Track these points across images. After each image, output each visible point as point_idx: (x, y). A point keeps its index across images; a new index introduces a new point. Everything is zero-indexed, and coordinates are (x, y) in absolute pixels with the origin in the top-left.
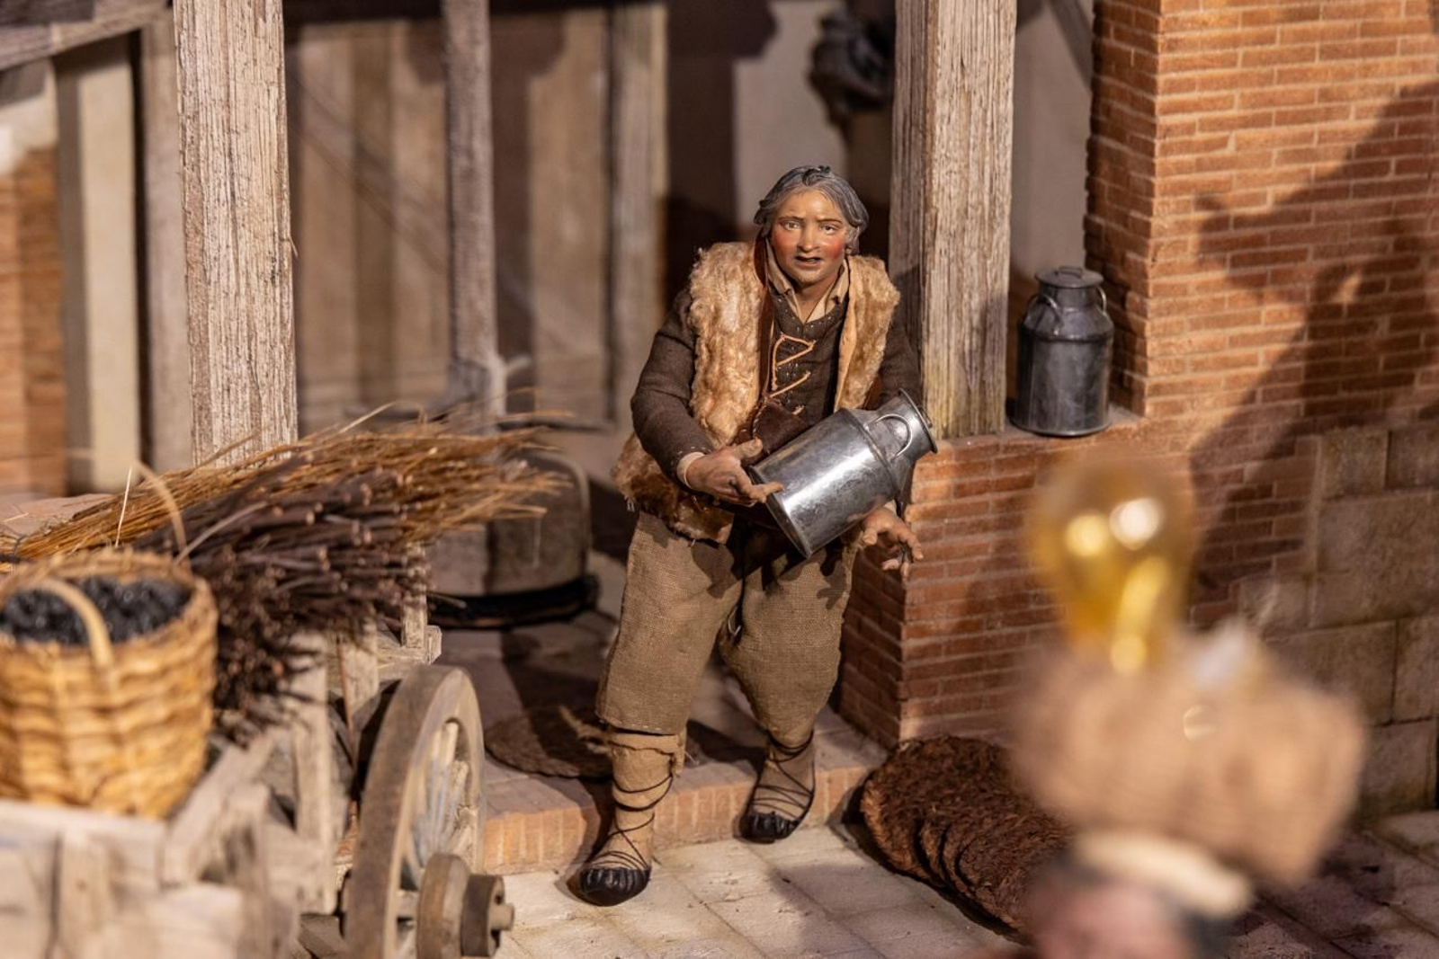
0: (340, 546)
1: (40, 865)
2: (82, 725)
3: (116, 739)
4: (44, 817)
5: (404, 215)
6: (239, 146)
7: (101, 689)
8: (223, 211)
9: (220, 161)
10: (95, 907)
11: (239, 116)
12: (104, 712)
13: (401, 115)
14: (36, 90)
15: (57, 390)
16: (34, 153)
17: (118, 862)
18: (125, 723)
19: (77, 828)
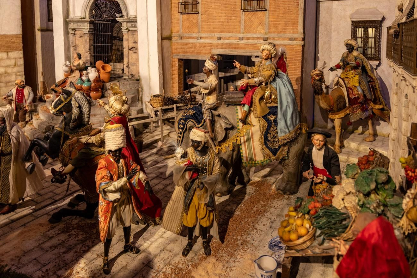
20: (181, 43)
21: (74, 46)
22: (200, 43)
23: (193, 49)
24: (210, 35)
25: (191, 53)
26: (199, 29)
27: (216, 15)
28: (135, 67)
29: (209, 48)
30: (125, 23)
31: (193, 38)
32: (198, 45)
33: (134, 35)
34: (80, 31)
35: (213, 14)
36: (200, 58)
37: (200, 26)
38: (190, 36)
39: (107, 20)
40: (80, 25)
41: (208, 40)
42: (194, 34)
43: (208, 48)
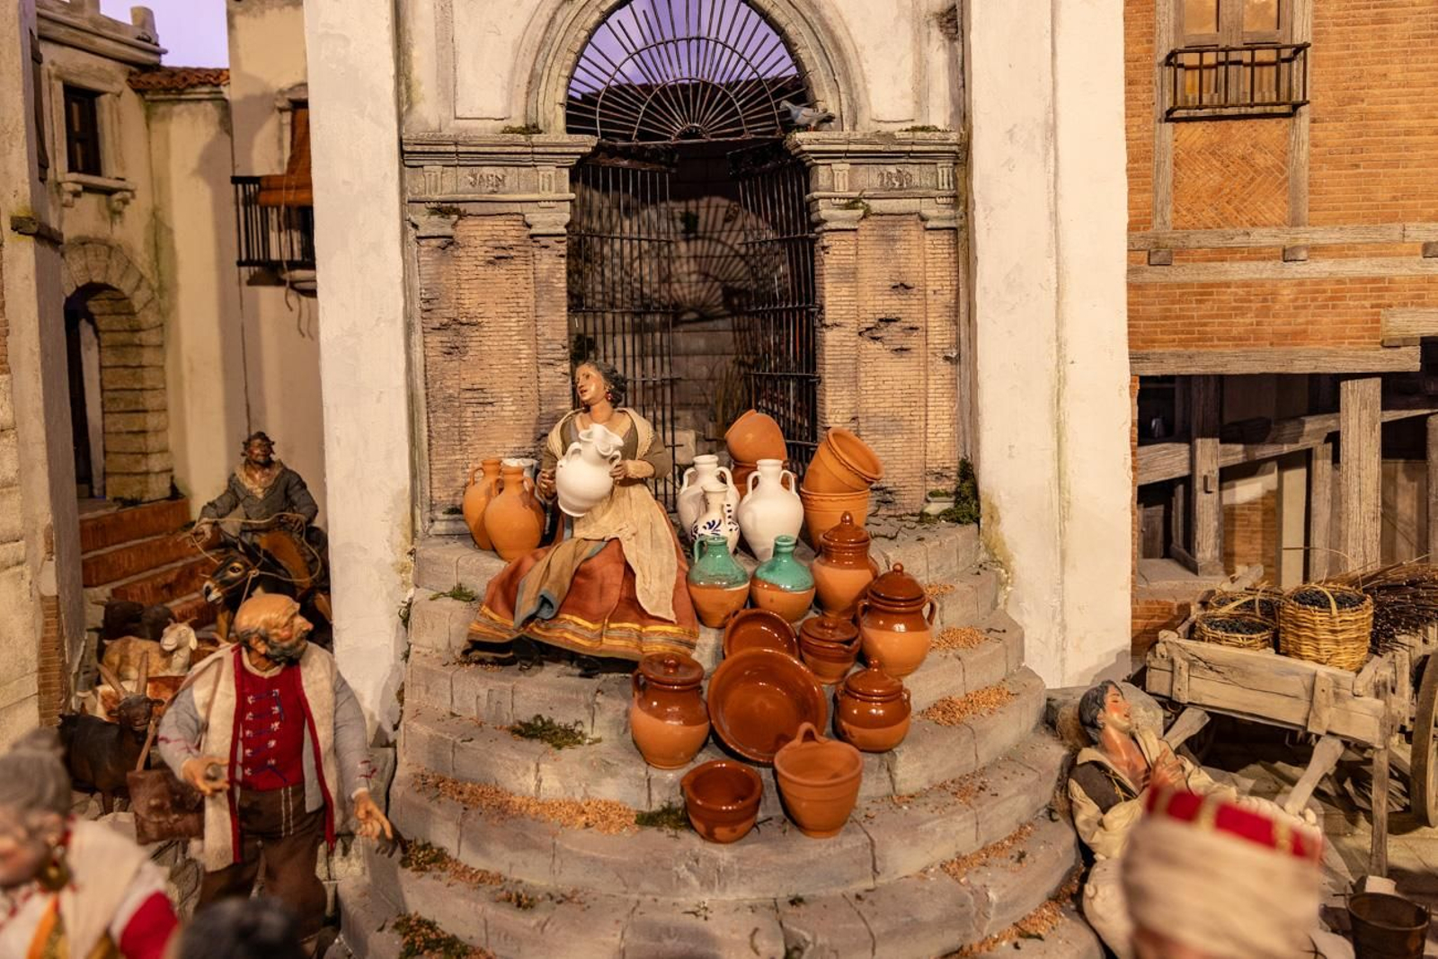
0: (1415, 596)
1: (1308, 682)
2: (1324, 636)
3: (1337, 642)
4: (1310, 666)
5: (1400, 526)
6: (1363, 474)
7: (1333, 623)
8: (1356, 496)
9: (1356, 479)
10: (1327, 699)
11: (1363, 463)
12: (1334, 632)
13: (1400, 491)
14: (1271, 472)
15: (1272, 570)
16: (1269, 492)
17: (1337, 684)
18: (1341, 637)
19: (1322, 670)
20: (1165, 286)
21: (443, 327)
22: (1301, 283)
23: (1250, 318)
24: (1375, 236)
25: (1239, 340)
26: (1295, 200)
27: (1415, 123)
28: (898, 442)
29: (1367, 303)
30: (842, 168)
31: (1255, 254)
32: (1287, 294)
33: (893, 240)
34: (488, 222)
35: (1395, 115)
36: (1303, 367)
37: (1305, 187)
38: (1232, 244)
39: (655, 151)
40: (501, 181)
41: (1362, 261)
42: (1264, 231)
43: (1359, 308)
